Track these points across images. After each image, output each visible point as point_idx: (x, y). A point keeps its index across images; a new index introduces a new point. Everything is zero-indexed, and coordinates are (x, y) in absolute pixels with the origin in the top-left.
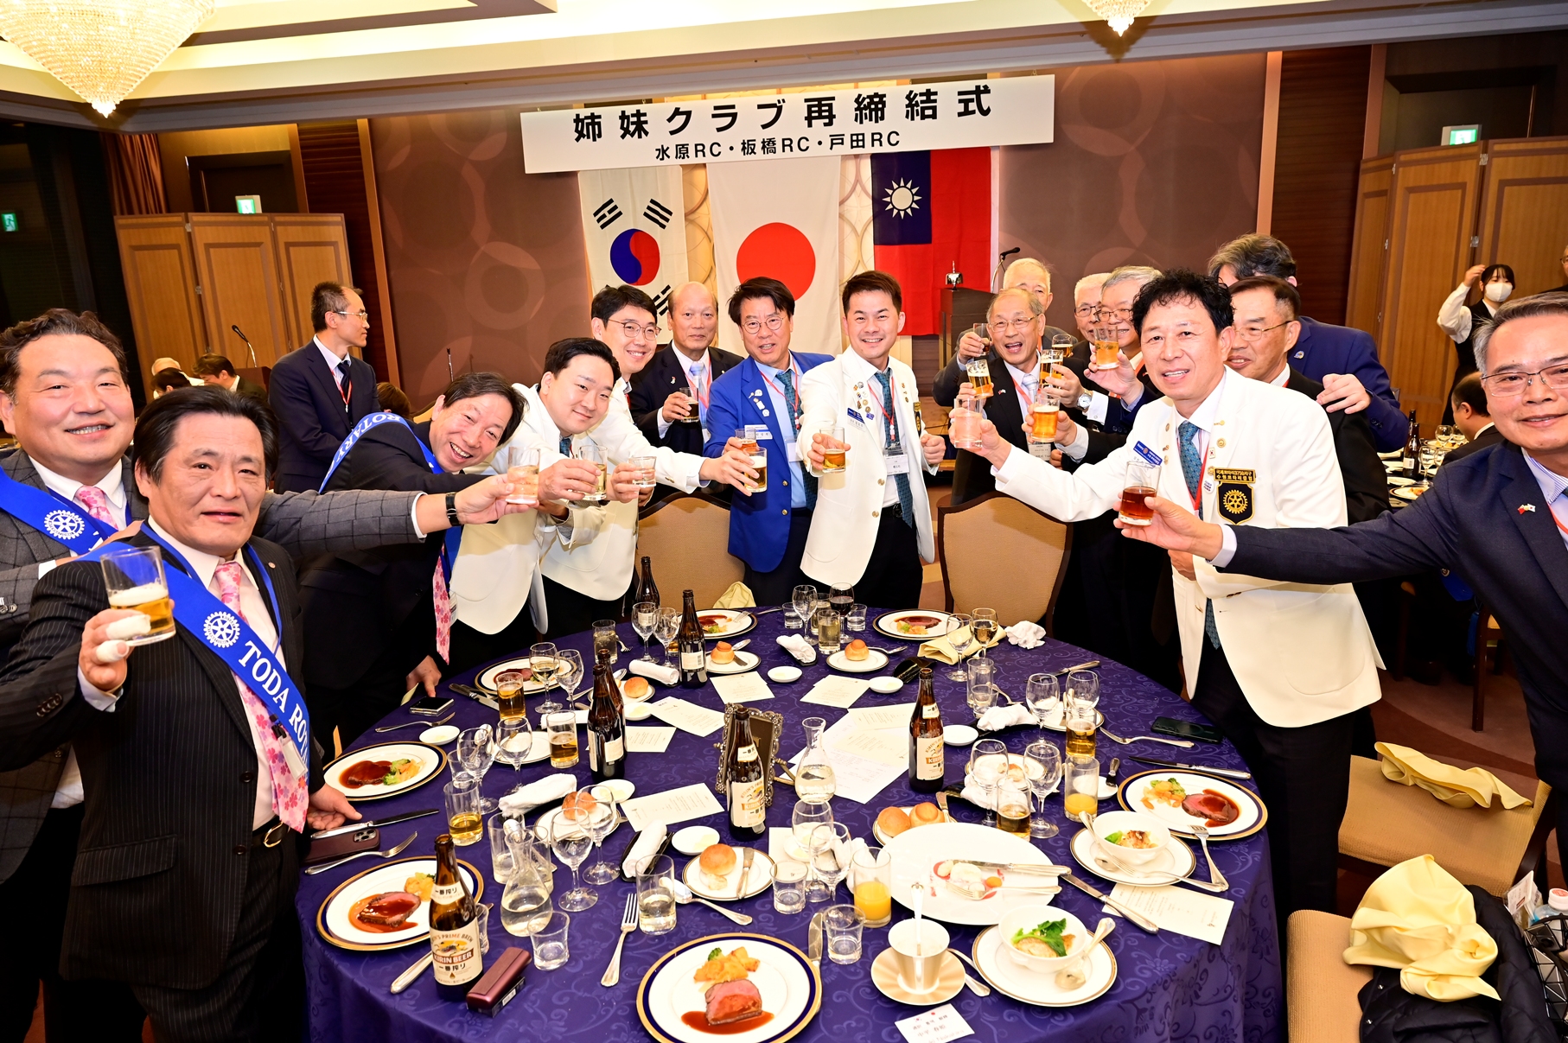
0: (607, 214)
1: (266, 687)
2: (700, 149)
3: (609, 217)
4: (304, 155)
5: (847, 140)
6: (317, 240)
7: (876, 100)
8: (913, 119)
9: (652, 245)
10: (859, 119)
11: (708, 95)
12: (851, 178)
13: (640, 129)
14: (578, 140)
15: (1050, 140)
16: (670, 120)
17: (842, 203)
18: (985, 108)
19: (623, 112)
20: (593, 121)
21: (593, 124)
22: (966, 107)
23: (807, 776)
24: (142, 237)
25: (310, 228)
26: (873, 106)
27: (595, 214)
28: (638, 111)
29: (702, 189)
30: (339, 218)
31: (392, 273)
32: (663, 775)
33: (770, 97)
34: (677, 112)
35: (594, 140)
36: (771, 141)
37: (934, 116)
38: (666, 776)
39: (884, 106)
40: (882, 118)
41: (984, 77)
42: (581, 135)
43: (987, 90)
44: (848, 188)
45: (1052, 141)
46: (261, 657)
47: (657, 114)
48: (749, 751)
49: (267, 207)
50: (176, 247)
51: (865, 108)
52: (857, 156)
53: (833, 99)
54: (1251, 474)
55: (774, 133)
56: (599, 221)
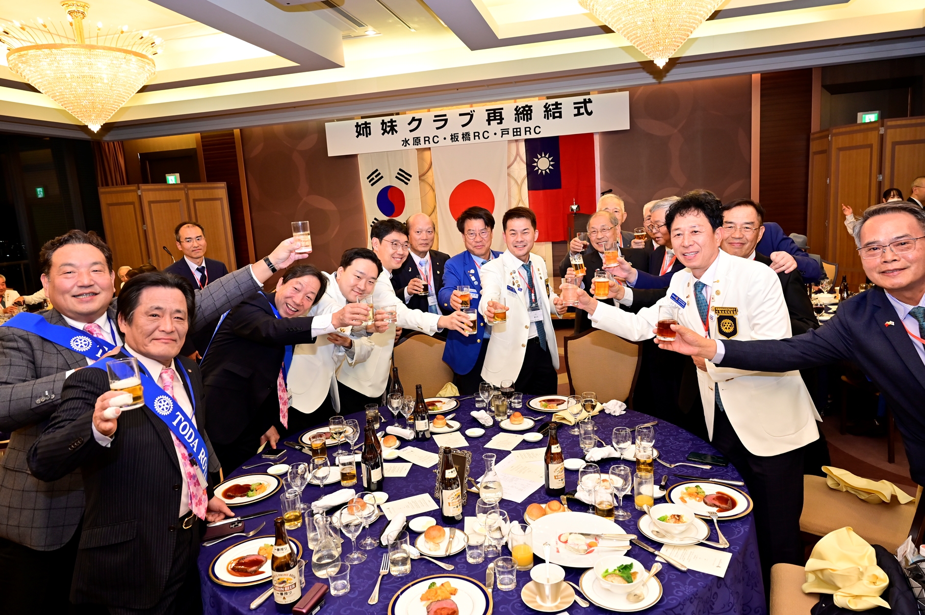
0: (375, 178)
1: (186, 437)
2: (427, 140)
3: (376, 179)
4: (204, 150)
5: (511, 132)
6: (211, 197)
7: (527, 109)
8: (548, 119)
9: (400, 195)
10: (517, 119)
11: (431, 110)
12: (514, 153)
13: (393, 129)
14: (357, 137)
15: (628, 128)
16: (409, 124)
17: (509, 167)
18: (590, 111)
19: (383, 121)
20: (366, 126)
21: (366, 128)
22: (579, 111)
23: (486, 487)
24: (113, 199)
25: (207, 191)
26: (525, 112)
27: (368, 178)
28: (391, 120)
29: (429, 162)
30: (223, 185)
31: (253, 214)
32: (405, 489)
33: (467, 109)
34: (414, 119)
35: (367, 136)
36: (468, 134)
37: (560, 117)
38: (406, 490)
39: (531, 112)
40: (531, 119)
41: (588, 94)
42: (359, 134)
43: (590, 101)
44: (512, 159)
45: (629, 128)
46: (184, 421)
47: (402, 121)
48: (452, 472)
49: (182, 180)
50: (132, 203)
51: (521, 113)
52: (517, 141)
53: (502, 109)
54: (735, 310)
55: (470, 129)
56: (370, 182)
